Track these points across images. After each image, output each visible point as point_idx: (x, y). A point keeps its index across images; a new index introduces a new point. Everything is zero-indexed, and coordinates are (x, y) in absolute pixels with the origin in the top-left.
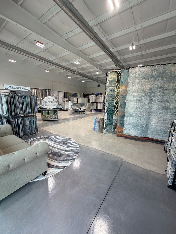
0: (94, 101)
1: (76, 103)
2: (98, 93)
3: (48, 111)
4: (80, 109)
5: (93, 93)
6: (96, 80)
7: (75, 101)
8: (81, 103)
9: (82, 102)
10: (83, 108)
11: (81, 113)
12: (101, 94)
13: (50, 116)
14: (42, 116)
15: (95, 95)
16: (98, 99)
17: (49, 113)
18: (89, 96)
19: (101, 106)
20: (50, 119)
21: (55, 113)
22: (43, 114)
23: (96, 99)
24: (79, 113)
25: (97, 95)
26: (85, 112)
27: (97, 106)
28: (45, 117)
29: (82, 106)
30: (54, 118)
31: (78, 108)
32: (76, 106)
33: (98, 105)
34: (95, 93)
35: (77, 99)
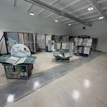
0: (79, 45)
1: (59, 48)
2: (86, 36)
3: (13, 67)
4: (64, 56)
5: (80, 36)
6: (83, 22)
7: (58, 46)
8: (65, 49)
9: (66, 47)
10: (67, 55)
11: (64, 61)
12: (89, 37)
13: (16, 73)
14: (6, 72)
15: (82, 38)
16: (85, 42)
17: (14, 70)
18: (75, 39)
19: (88, 50)
20: (17, 77)
21: (23, 70)
22: (7, 71)
23: (82, 43)
24: (62, 61)
25: (83, 38)
26: (69, 59)
27: (83, 50)
28: (11, 74)
29: (66, 52)
30: (22, 76)
31: (61, 55)
32: (59, 53)
33: (85, 49)
34: (82, 36)
35: (60, 44)
